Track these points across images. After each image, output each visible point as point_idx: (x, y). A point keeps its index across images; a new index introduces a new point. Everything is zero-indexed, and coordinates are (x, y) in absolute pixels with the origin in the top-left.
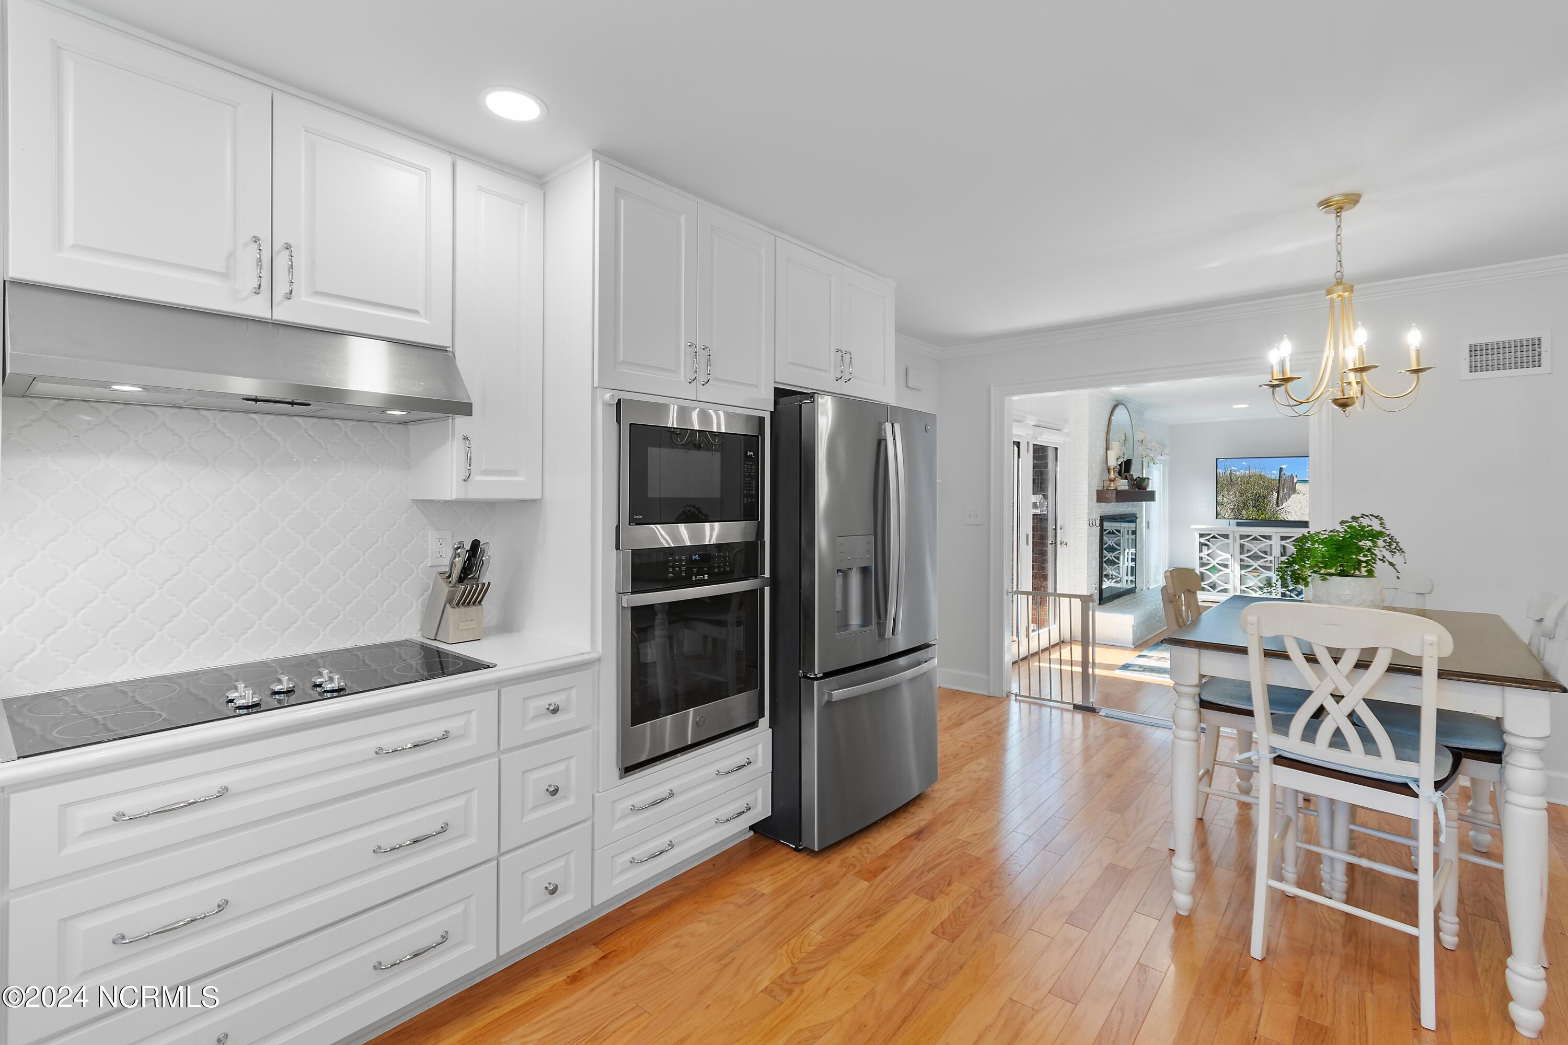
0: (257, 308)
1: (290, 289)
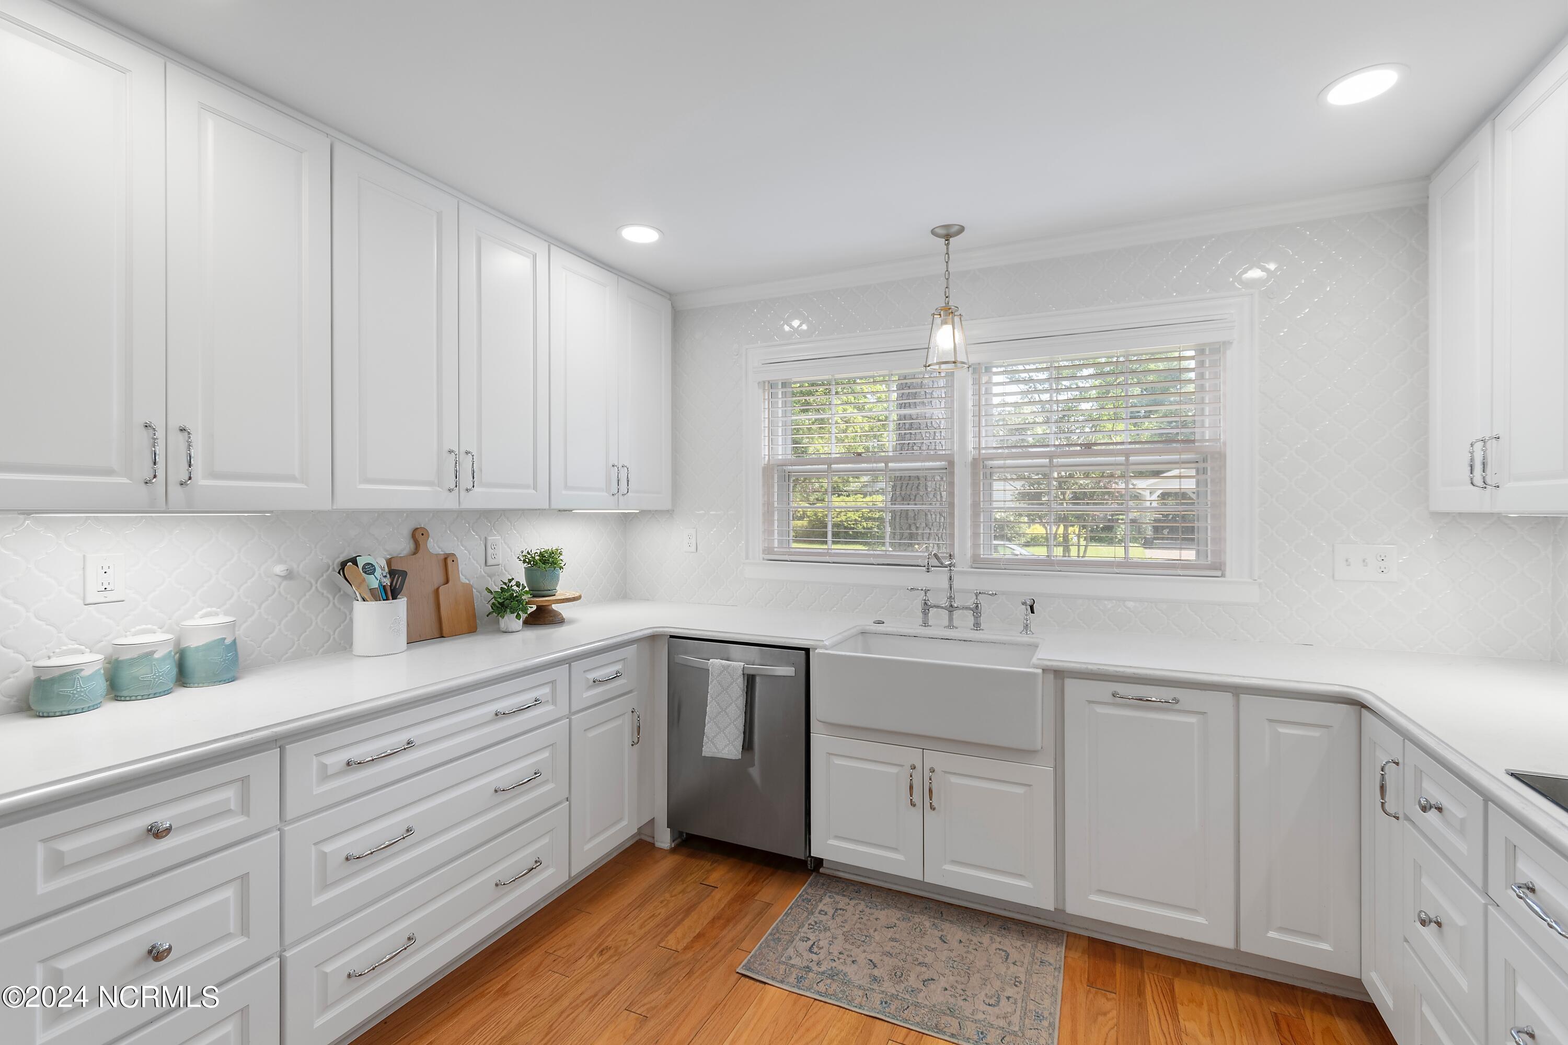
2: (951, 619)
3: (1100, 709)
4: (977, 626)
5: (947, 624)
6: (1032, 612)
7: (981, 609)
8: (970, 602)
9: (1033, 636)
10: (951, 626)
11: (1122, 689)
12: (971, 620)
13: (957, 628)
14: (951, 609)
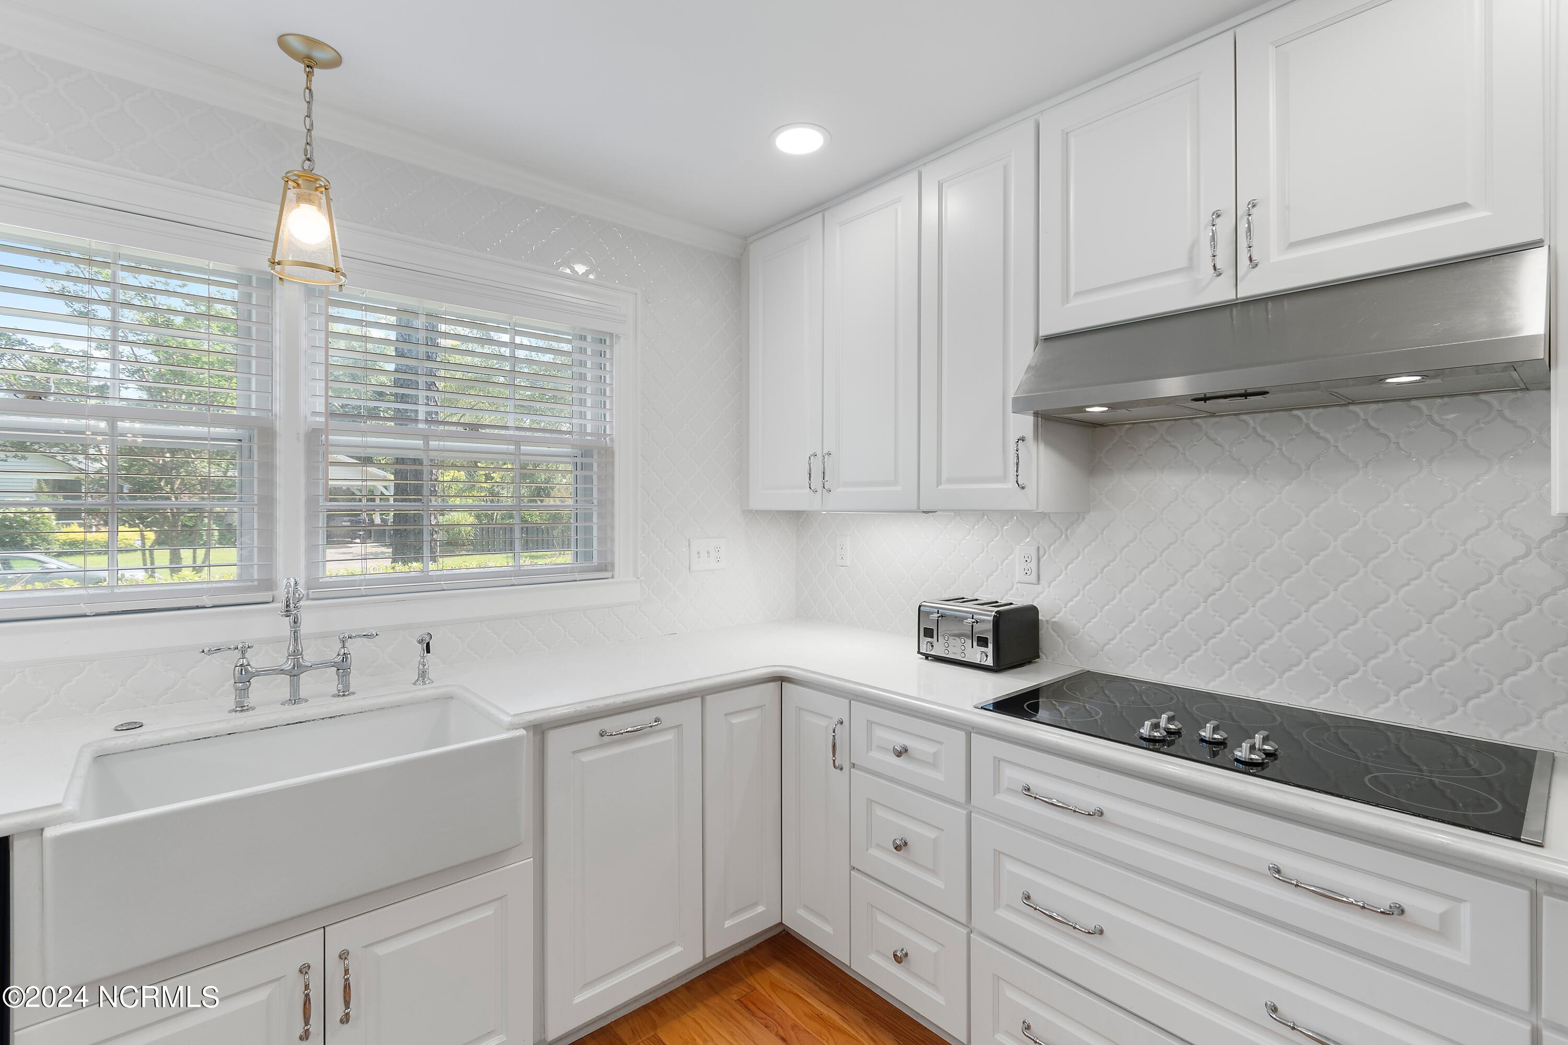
0: (1220, 292)
1: (1249, 255)
2: (295, 687)
3: (586, 758)
4: (345, 692)
5: (288, 696)
6: (428, 651)
7: (351, 661)
8: (332, 652)
9: (433, 685)
10: (295, 700)
11: (608, 724)
12: (333, 685)
13: (306, 701)
14: (295, 672)
